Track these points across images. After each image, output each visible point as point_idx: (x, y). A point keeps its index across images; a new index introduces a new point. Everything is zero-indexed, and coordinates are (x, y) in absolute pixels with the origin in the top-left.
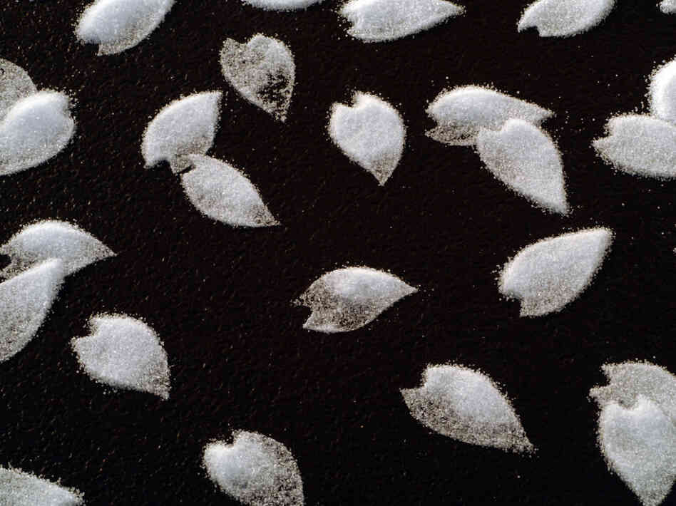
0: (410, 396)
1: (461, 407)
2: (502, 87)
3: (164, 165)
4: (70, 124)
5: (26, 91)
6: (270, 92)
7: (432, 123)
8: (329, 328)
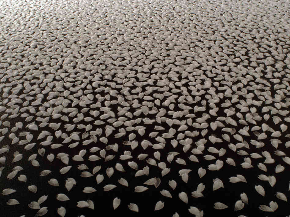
0: (49, 181)
1: (53, 182)
2: (65, 153)
3: (30, 161)
4: (22, 157)
5: (18, 154)
6: (42, 154)
7: (57, 156)
8: (43, 175)
